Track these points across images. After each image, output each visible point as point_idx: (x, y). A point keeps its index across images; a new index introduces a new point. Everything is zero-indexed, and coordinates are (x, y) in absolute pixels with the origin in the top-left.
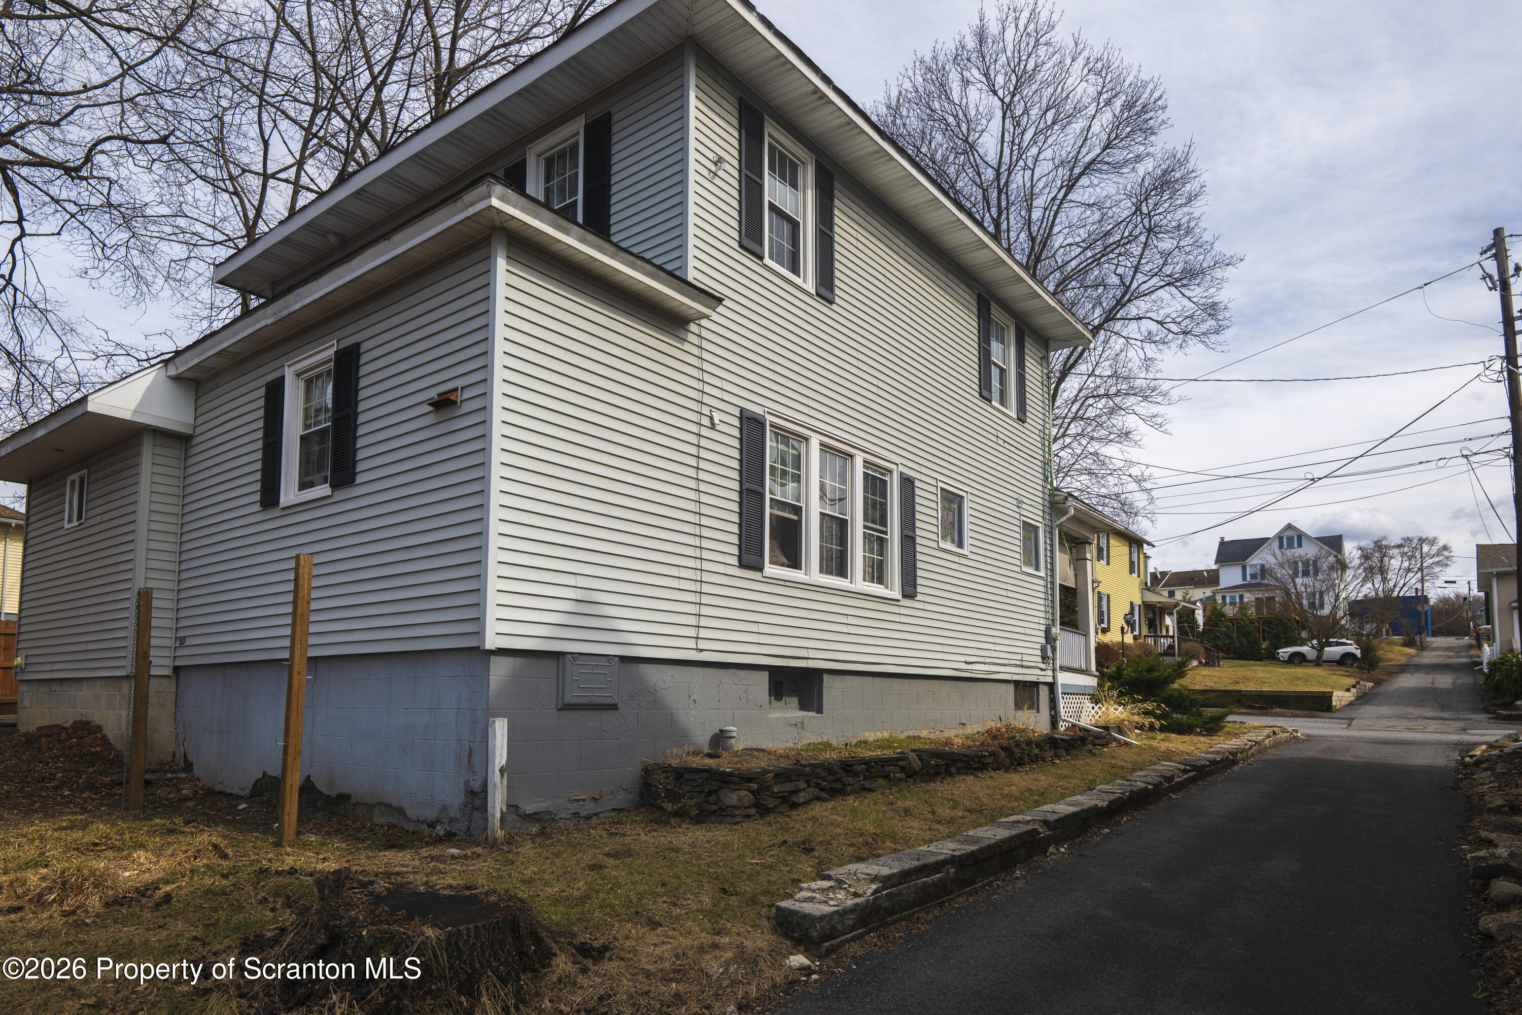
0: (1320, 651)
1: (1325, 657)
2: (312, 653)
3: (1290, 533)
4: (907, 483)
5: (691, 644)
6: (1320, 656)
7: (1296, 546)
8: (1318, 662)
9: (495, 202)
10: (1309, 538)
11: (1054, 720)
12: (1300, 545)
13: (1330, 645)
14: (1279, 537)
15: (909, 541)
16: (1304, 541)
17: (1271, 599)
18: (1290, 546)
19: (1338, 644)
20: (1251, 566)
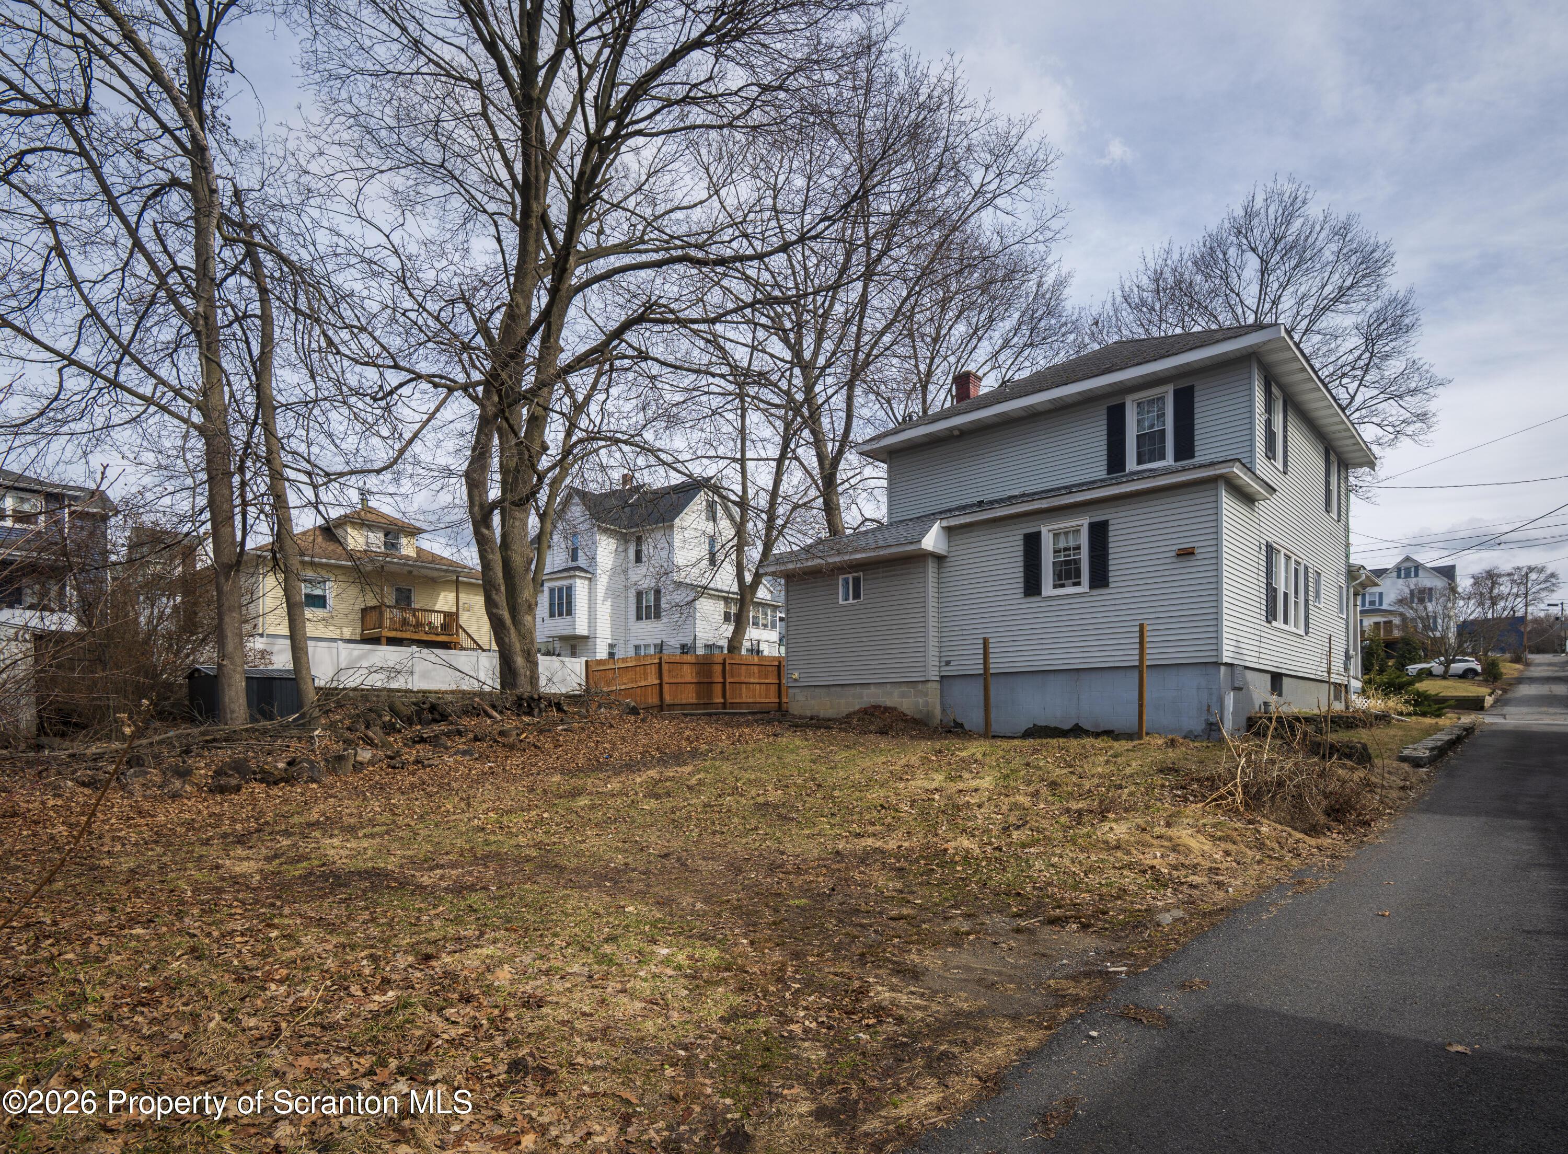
0: (1447, 664)
1: (1451, 672)
2: (1148, 663)
3: (1408, 564)
4: (1306, 568)
5: (1256, 660)
6: (1446, 672)
7: (1413, 574)
8: (1444, 676)
9: (1235, 470)
10: (1425, 568)
11: (1347, 708)
12: (1416, 575)
13: (1454, 661)
14: (1398, 569)
15: (1307, 601)
16: (1421, 573)
17: (1388, 624)
18: (1408, 576)
19: (1460, 661)
20: (1371, 594)
